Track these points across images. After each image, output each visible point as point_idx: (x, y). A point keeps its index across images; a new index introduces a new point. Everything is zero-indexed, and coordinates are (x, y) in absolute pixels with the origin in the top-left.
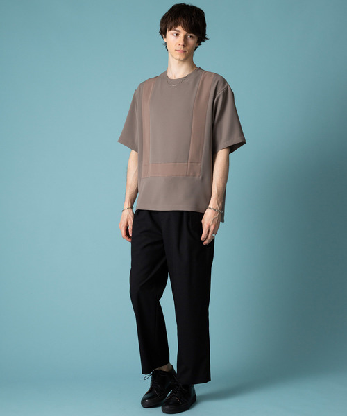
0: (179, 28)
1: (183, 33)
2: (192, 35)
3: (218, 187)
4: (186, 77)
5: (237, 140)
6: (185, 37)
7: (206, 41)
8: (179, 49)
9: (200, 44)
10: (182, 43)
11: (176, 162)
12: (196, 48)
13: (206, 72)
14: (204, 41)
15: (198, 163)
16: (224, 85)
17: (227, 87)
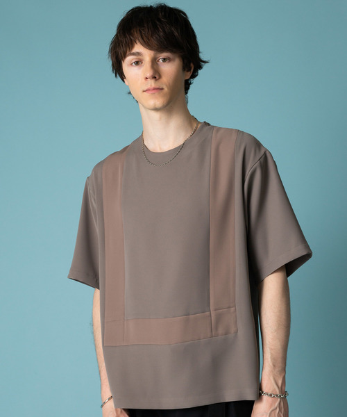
0: (138, 48)
1: (147, 54)
2: (165, 55)
4: (182, 147)
6: (154, 62)
8: (148, 86)
10: (149, 74)
11: (187, 314)
13: (219, 129)
15: (229, 307)
16: (257, 151)
17: (265, 153)
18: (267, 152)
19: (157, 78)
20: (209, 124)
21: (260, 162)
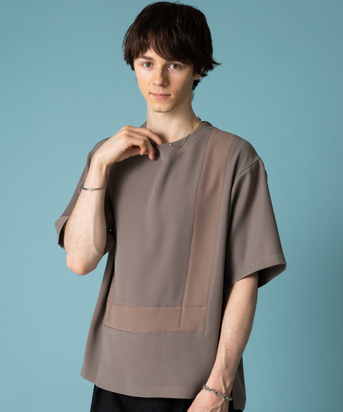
0: (151, 53)
1: (159, 62)
2: (177, 63)
3: (227, 350)
5: (269, 261)
6: (165, 69)
7: (216, 68)
9: (204, 75)
10: (158, 81)
11: (159, 306)
12: (196, 83)
14: (211, 68)
15: (201, 306)
16: (251, 158)
17: (258, 161)
18: (260, 161)
19: (166, 85)
20: (210, 125)
21: (251, 169)
